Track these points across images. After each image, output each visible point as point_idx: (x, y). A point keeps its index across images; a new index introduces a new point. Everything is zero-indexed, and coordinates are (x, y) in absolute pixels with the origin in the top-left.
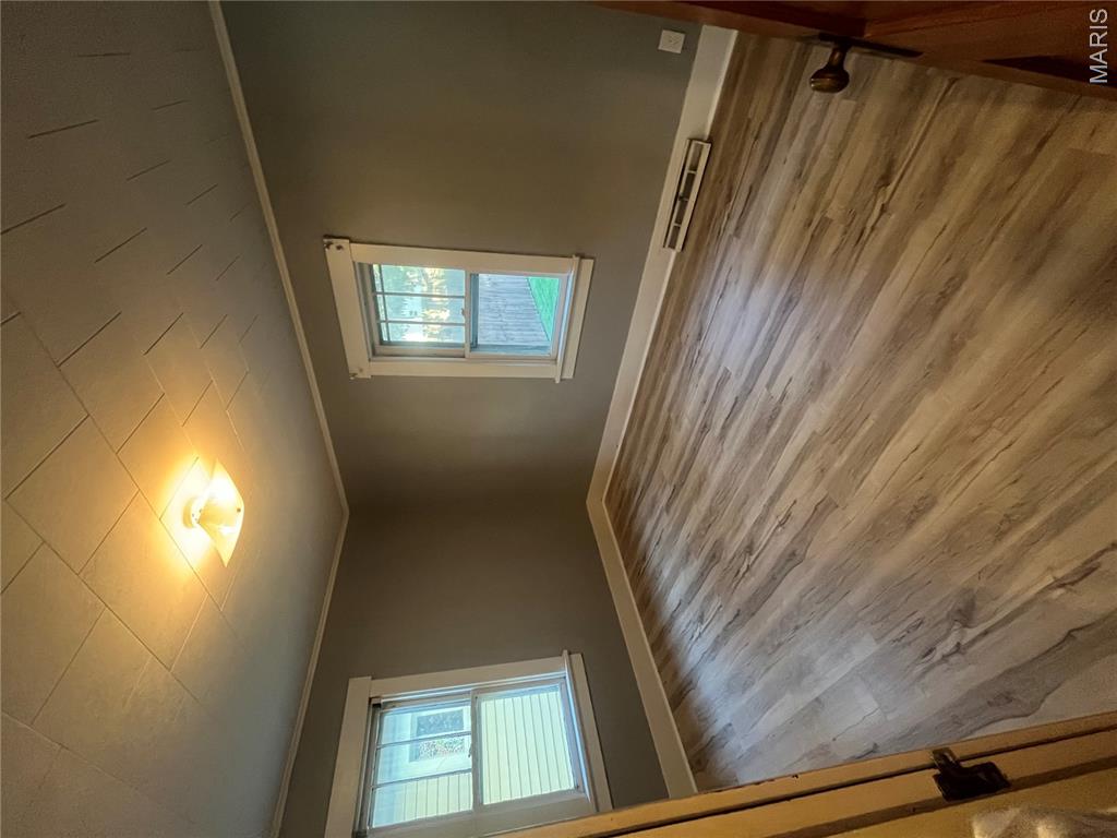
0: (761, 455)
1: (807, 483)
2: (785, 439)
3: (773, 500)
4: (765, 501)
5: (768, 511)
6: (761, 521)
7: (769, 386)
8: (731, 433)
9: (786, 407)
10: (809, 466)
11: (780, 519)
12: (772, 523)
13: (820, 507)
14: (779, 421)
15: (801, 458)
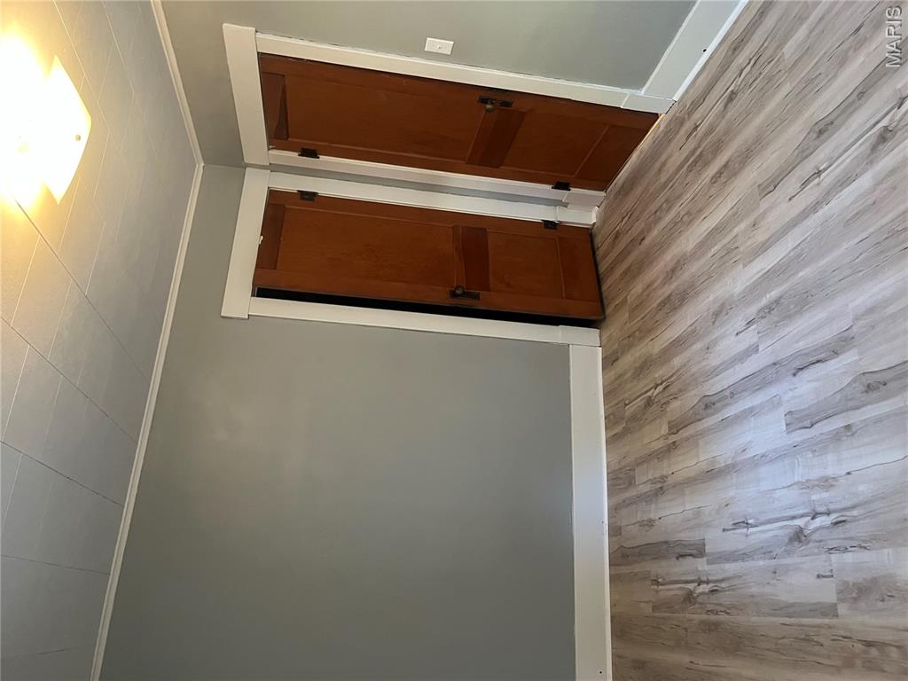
0: (800, 274)
1: (770, 218)
2: (769, 277)
3: (814, 208)
4: (824, 211)
5: (828, 193)
6: (845, 181)
7: (754, 349)
8: (827, 334)
9: (752, 310)
10: (760, 236)
11: (817, 181)
12: (827, 179)
13: (771, 188)
14: (764, 301)
15: (764, 247)
